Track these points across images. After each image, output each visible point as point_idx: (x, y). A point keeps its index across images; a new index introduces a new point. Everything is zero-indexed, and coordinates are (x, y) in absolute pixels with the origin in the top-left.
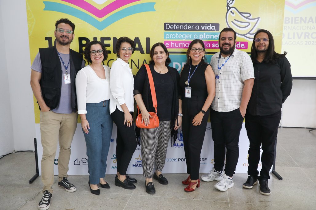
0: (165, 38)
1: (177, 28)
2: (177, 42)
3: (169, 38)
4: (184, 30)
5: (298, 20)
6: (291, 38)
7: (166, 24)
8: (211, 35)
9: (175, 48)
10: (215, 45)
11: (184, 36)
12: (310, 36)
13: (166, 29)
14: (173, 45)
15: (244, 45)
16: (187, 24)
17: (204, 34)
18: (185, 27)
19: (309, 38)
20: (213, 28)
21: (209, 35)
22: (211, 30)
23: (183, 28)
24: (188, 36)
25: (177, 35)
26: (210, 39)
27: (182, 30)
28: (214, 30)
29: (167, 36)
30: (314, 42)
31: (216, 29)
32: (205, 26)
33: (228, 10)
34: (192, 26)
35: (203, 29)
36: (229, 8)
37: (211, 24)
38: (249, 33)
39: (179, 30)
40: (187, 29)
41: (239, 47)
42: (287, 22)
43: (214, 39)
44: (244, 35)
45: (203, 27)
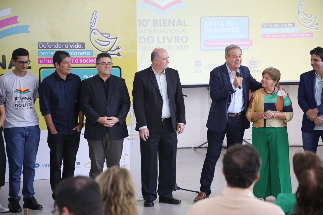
0: (39, 56)
1: (49, 47)
2: (49, 59)
3: (43, 56)
4: (55, 48)
5: (166, 23)
6: (161, 43)
7: (40, 44)
8: (79, 53)
9: (48, 63)
10: (82, 61)
12: (180, 40)
13: (40, 47)
14: (46, 61)
16: (57, 44)
17: (73, 51)
18: (56, 46)
19: (179, 42)
20: (80, 46)
21: (77, 53)
22: (78, 48)
23: (55, 46)
25: (49, 52)
26: (78, 56)
27: (53, 48)
28: (80, 48)
29: (41, 54)
30: (185, 46)
31: (82, 48)
32: (73, 45)
33: (91, 32)
34: (62, 45)
35: (71, 47)
36: (92, 30)
37: (78, 43)
38: (110, 50)
39: (51, 48)
40: (58, 47)
42: (156, 24)
43: (81, 56)
44: (106, 52)
45: (71, 46)
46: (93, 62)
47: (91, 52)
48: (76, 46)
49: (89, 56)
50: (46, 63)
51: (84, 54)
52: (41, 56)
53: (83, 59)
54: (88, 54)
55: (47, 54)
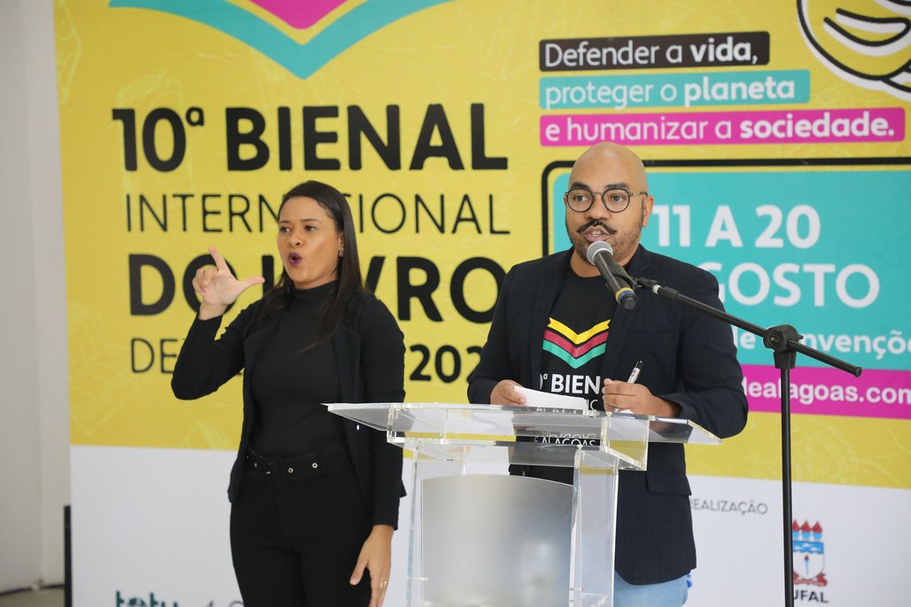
0: (543, 105)
1: (593, 60)
2: (591, 120)
3: (559, 105)
4: (619, 66)
7: (548, 46)
8: (734, 86)
9: (584, 142)
10: (752, 127)
11: (619, 94)
13: (548, 64)
14: (575, 131)
15: (885, 124)
16: (631, 43)
17: (706, 80)
18: (625, 55)
20: (742, 52)
21: (725, 86)
22: (735, 62)
23: (617, 57)
24: (636, 91)
25: (590, 88)
26: (729, 102)
27: (610, 66)
28: (745, 63)
29: (553, 96)
31: (755, 58)
32: (708, 44)
34: (653, 49)
35: (698, 58)
37: (735, 35)
38: (907, 68)
39: (601, 67)
40: (630, 61)
41: (865, 133)
43: (750, 101)
44: (886, 79)
45: (698, 50)
46: (807, 135)
47: (802, 79)
48: (724, 52)
49: (788, 101)
50: (575, 142)
51: (765, 94)
52: (552, 106)
53: (754, 117)
54: (786, 90)
55: (578, 95)
